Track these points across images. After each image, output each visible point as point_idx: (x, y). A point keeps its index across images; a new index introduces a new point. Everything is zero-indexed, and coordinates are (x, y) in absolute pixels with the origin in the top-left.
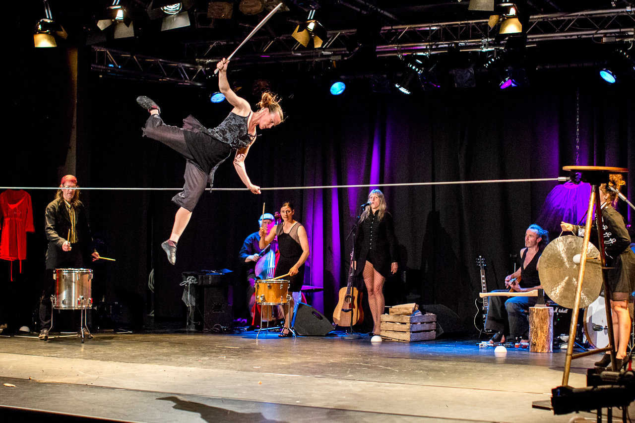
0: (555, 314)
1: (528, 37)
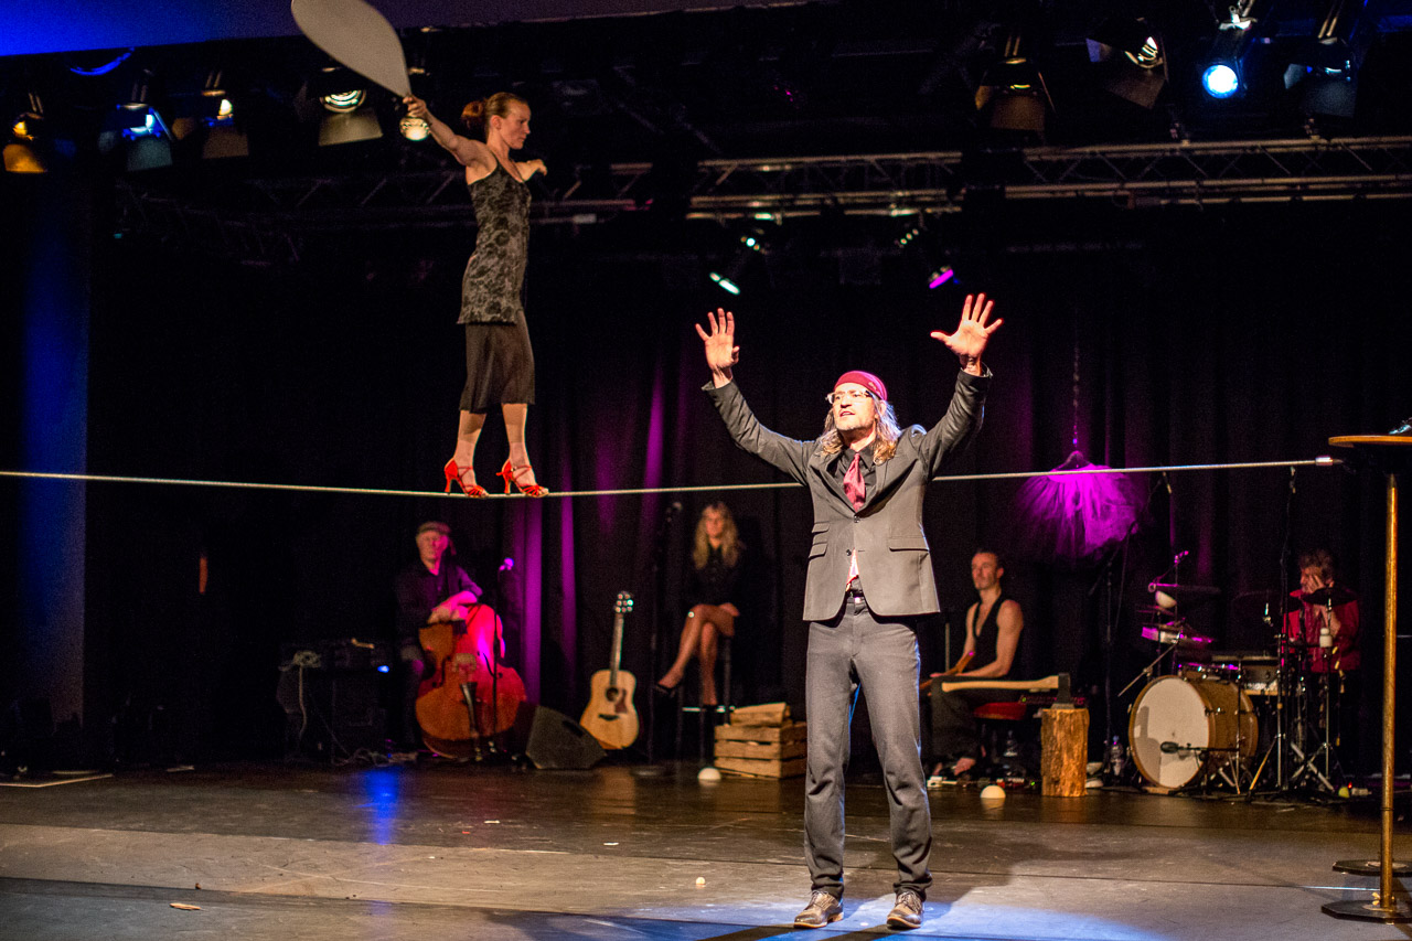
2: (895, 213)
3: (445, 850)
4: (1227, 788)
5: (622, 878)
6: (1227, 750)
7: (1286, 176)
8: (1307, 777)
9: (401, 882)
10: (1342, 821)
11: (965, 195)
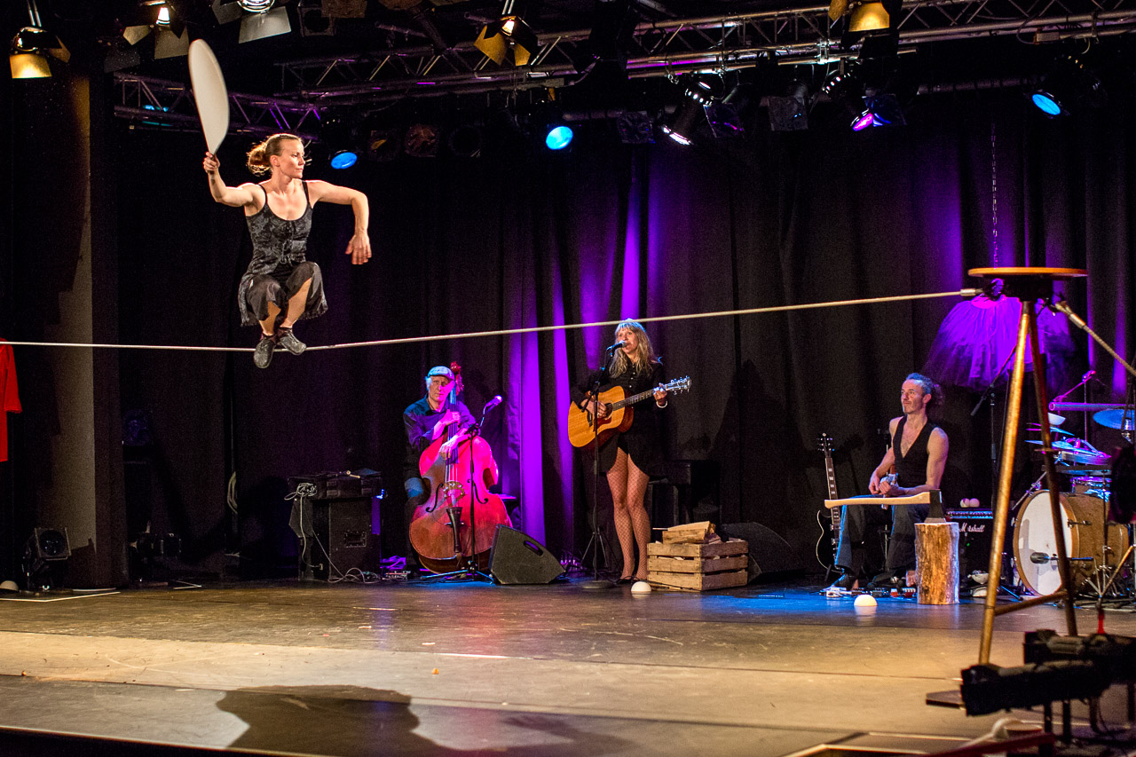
0: (962, 534)
1: (901, 36)
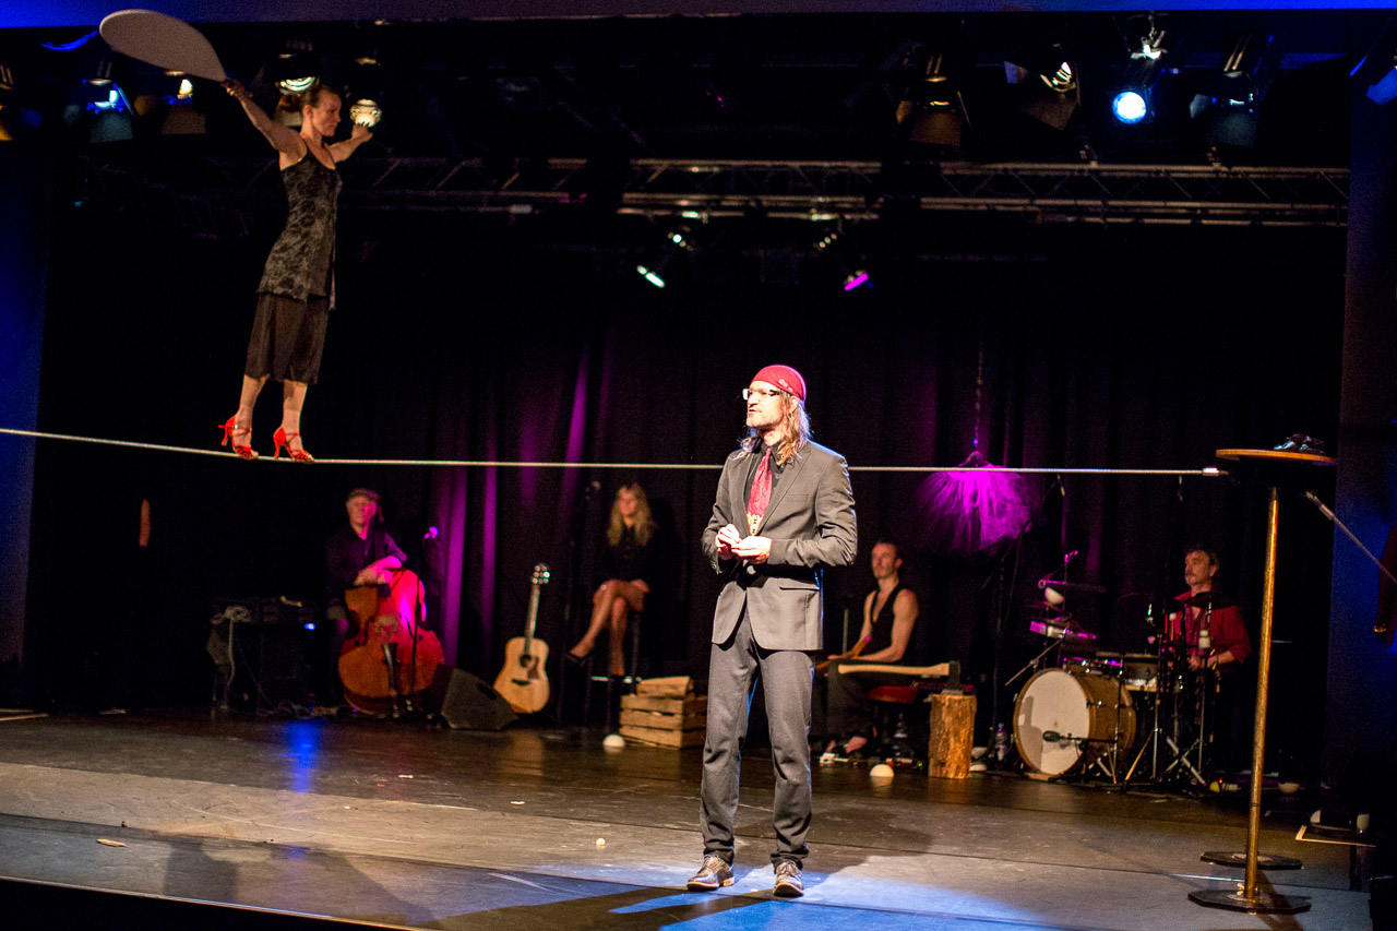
2: (815, 217)
3: (361, 801)
4: (1104, 777)
5: (526, 836)
6: (1106, 741)
7: (1187, 200)
8: (1180, 770)
9: (317, 829)
10: (1212, 814)
11: (881, 204)
